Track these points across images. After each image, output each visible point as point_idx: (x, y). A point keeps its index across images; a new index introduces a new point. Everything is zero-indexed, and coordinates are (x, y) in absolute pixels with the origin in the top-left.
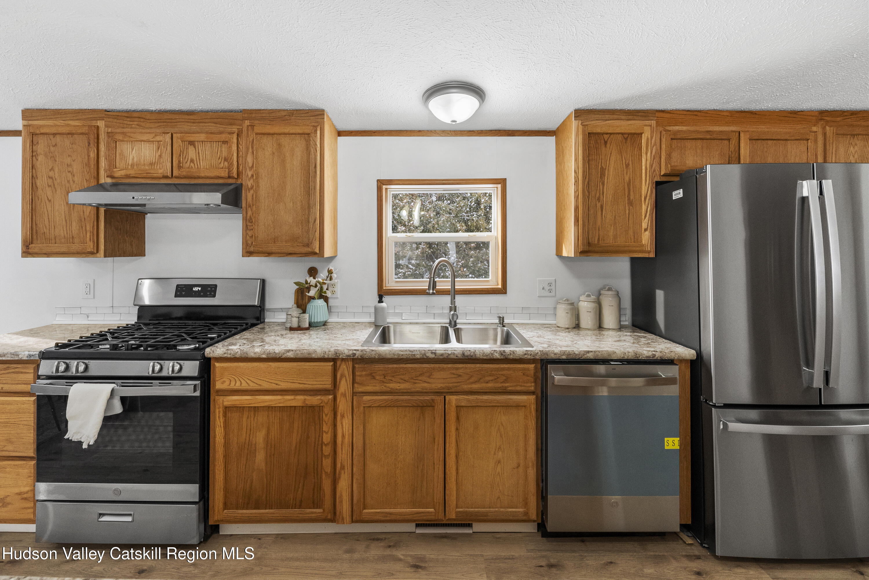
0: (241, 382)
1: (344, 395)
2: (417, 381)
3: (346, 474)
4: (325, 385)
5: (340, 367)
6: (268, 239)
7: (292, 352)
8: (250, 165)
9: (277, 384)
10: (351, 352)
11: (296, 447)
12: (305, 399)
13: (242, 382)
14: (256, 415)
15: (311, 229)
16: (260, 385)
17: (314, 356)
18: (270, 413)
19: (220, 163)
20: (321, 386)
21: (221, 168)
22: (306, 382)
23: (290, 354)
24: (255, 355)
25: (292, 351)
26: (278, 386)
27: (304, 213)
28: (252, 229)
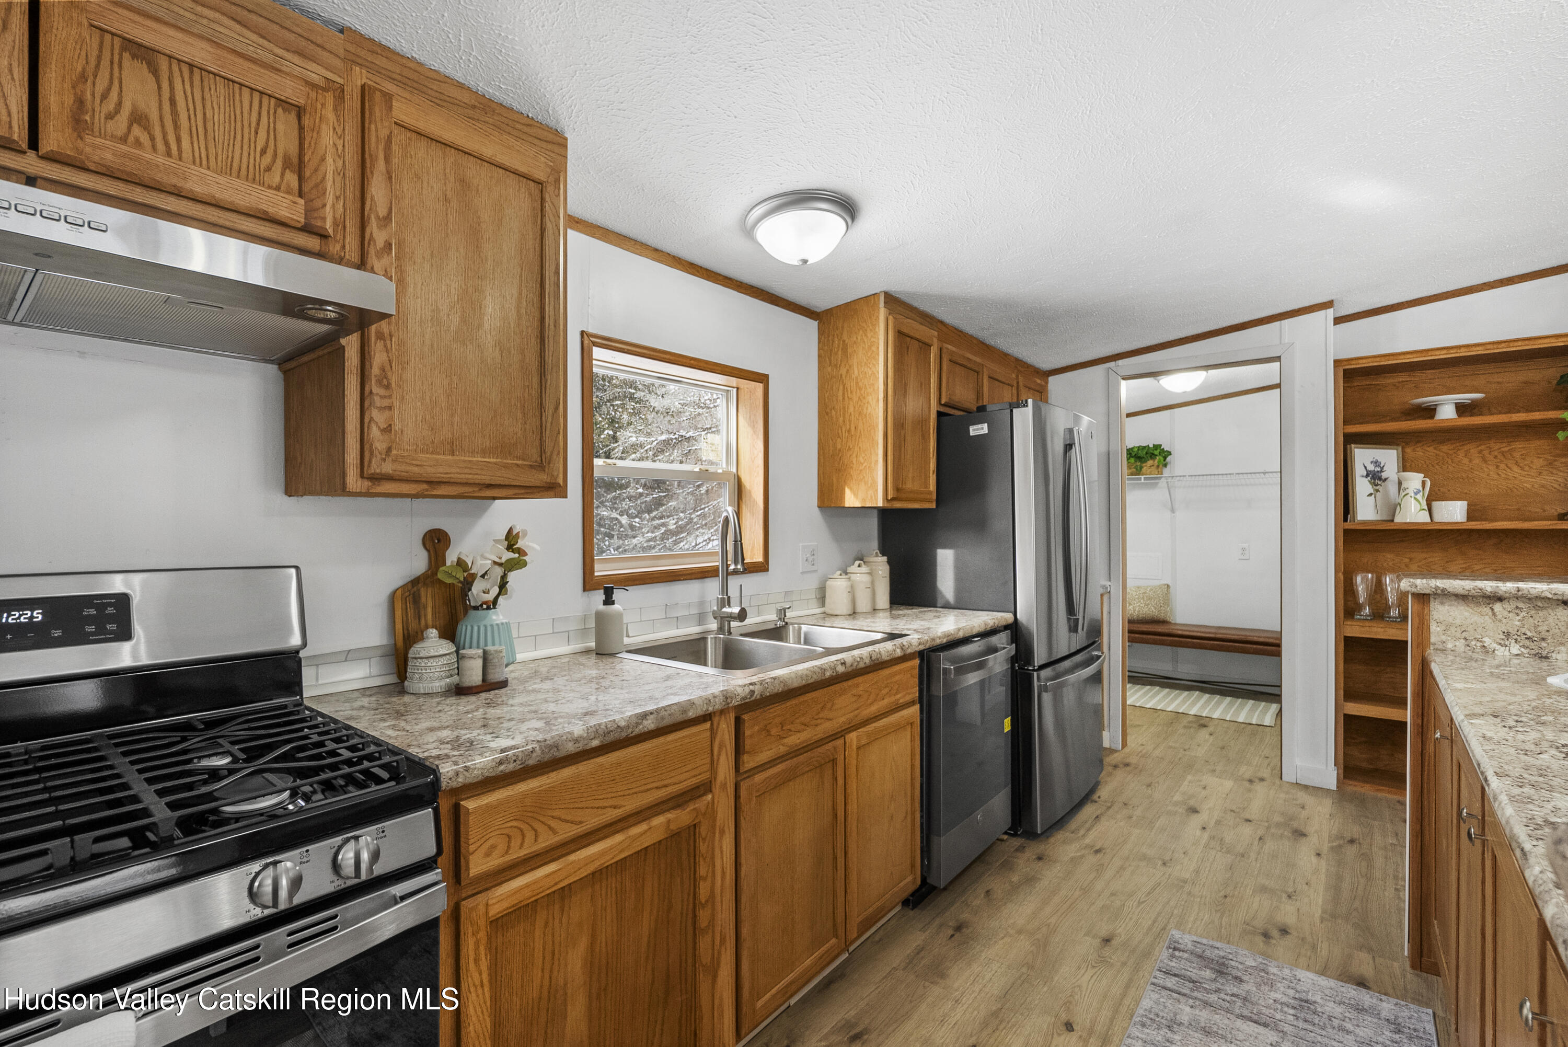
0: (536, 831)
1: (724, 786)
2: (819, 721)
3: (728, 949)
4: (700, 774)
5: (718, 727)
6: (433, 442)
7: (652, 716)
8: (382, 212)
9: (615, 807)
10: (747, 690)
11: (649, 942)
12: (669, 821)
13: (539, 830)
14: (566, 909)
15: (549, 425)
16: (581, 822)
17: (691, 714)
18: (597, 887)
19: (268, 169)
20: (694, 779)
21: (270, 187)
22: (669, 781)
23: (649, 722)
24: (577, 745)
25: (651, 713)
26: (617, 811)
27: (526, 384)
28: (390, 408)
